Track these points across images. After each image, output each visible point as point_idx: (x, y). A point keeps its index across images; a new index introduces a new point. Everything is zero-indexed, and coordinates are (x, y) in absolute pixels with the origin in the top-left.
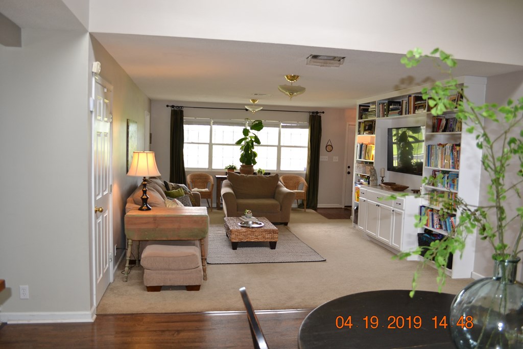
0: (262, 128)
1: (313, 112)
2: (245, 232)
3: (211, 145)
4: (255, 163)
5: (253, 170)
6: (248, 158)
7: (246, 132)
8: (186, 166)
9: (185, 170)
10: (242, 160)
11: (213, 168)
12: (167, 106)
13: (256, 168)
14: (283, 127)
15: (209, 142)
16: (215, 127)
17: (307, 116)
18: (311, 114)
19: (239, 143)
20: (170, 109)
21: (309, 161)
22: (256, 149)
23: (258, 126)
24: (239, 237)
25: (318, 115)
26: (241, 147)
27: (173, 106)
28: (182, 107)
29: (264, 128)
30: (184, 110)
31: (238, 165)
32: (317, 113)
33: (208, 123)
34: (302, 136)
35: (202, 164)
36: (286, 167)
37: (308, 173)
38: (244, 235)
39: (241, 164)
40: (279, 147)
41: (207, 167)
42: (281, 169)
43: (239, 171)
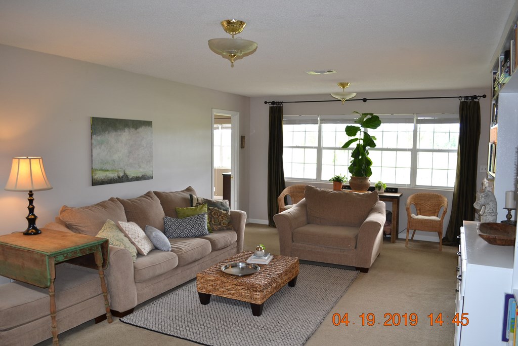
0: (379, 125)
1: (467, 97)
3: (320, 149)
4: (370, 173)
5: (368, 184)
6: (361, 166)
8: (285, 176)
9: (286, 180)
10: (351, 169)
11: (322, 179)
12: (266, 103)
14: (420, 122)
15: (317, 145)
16: (325, 126)
17: (456, 104)
18: (463, 100)
19: (346, 146)
20: (268, 106)
21: (459, 174)
22: (372, 155)
23: (374, 122)
25: (476, 100)
27: (273, 103)
28: (281, 102)
29: (382, 124)
30: (285, 106)
31: (347, 177)
32: (475, 97)
33: (314, 122)
35: (309, 174)
36: (424, 180)
37: (456, 190)
39: (351, 175)
40: (415, 152)
41: (315, 177)
42: (417, 184)
43: (349, 184)
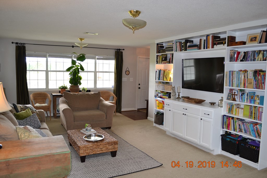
0: (84, 60)
1: (117, 49)
2: (92, 147)
3: (47, 72)
4: (80, 84)
5: (79, 89)
6: (75, 80)
7: (74, 62)
8: (29, 87)
9: (29, 90)
10: (71, 82)
11: (49, 88)
12: (13, 43)
13: (81, 87)
14: (98, 59)
15: (45, 69)
16: (50, 59)
17: (113, 52)
19: (68, 70)
20: (14, 45)
21: (116, 81)
23: (82, 58)
24: (87, 151)
25: (121, 51)
26: (70, 73)
27: (17, 43)
28: (24, 44)
30: (26, 45)
32: (120, 50)
33: (45, 56)
34: (111, 65)
35: (42, 86)
36: (100, 85)
37: (115, 89)
38: (91, 149)
39: (70, 85)
40: (95, 72)
41: (45, 87)
42: (97, 87)
43: (69, 90)
